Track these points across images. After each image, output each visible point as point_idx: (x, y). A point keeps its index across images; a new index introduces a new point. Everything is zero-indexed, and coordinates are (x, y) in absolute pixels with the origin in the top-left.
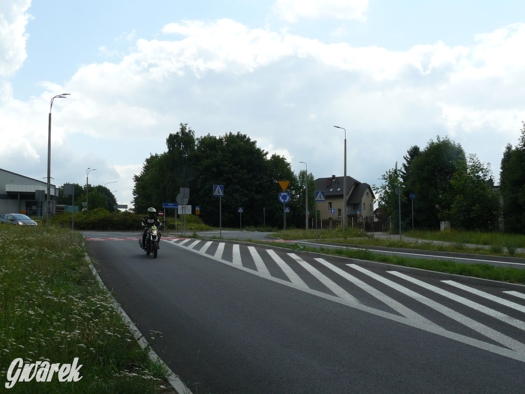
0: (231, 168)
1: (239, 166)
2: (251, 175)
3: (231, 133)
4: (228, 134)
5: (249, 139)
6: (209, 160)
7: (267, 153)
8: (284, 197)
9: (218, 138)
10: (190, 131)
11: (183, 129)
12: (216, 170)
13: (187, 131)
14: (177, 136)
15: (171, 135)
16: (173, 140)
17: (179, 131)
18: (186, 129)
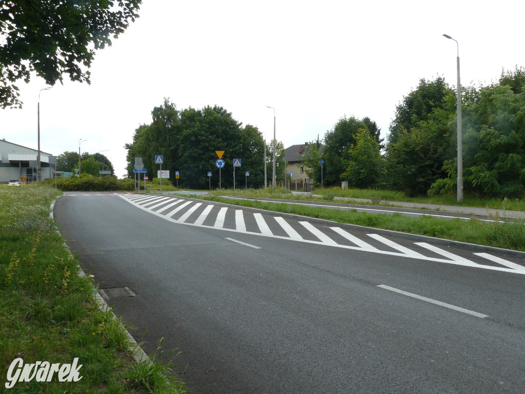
0: (208, 137)
1: (215, 136)
2: (226, 143)
3: (208, 106)
4: (207, 107)
5: (225, 111)
6: (188, 131)
7: (241, 124)
8: (220, 164)
9: (196, 110)
10: (172, 104)
11: (166, 103)
12: (194, 139)
13: (170, 104)
14: (161, 109)
15: (155, 108)
16: (157, 112)
17: (163, 104)
18: (169, 102)
